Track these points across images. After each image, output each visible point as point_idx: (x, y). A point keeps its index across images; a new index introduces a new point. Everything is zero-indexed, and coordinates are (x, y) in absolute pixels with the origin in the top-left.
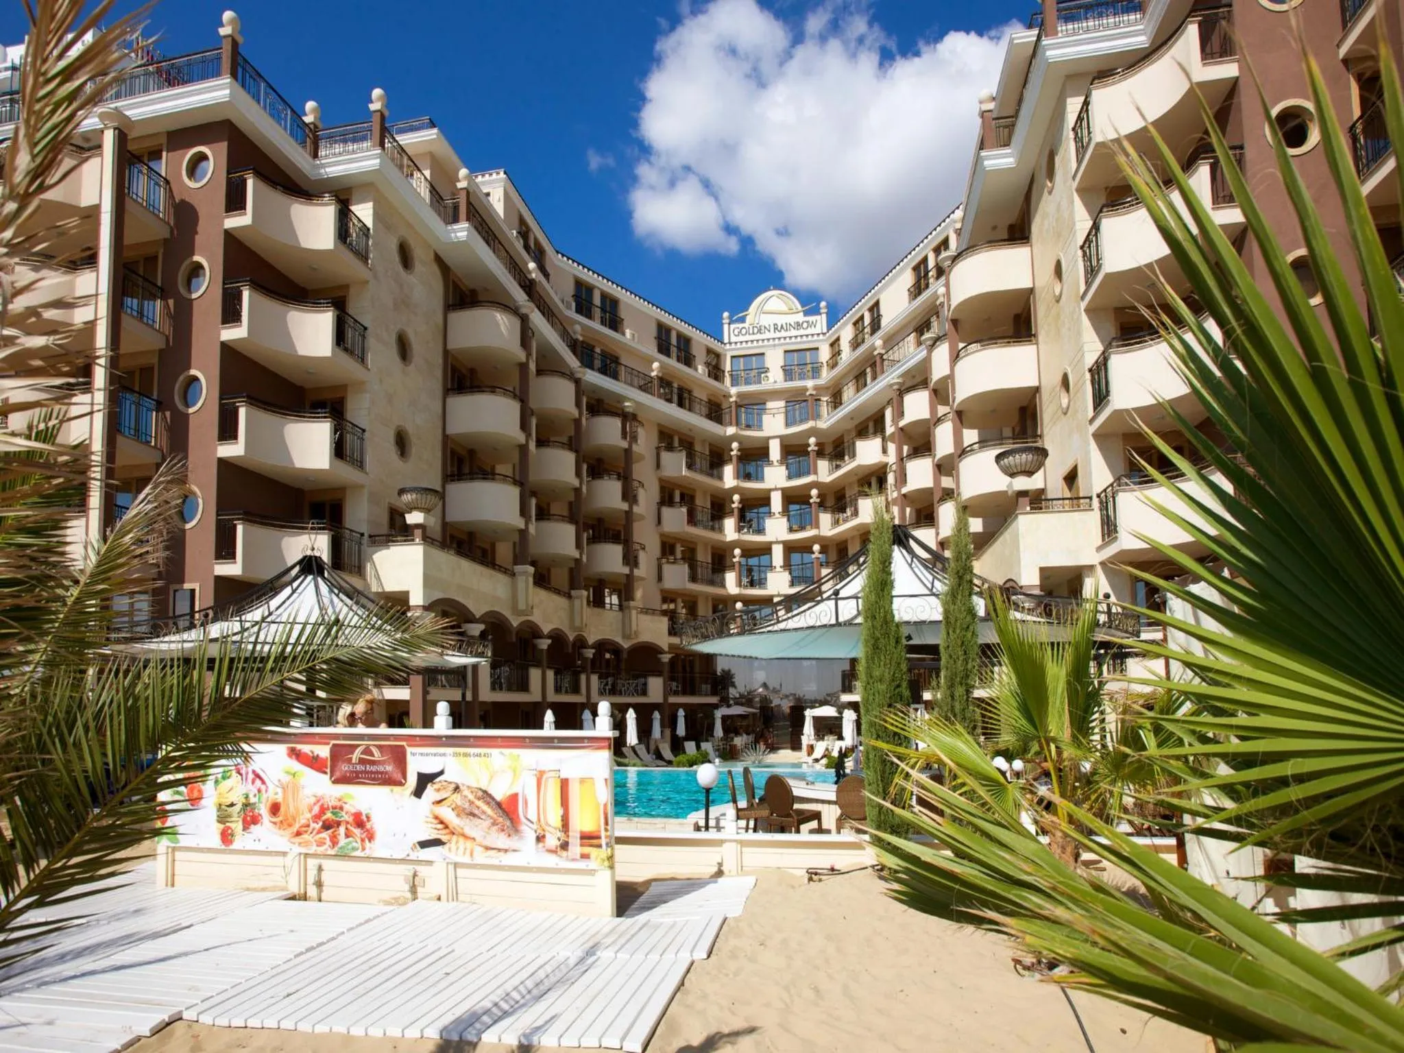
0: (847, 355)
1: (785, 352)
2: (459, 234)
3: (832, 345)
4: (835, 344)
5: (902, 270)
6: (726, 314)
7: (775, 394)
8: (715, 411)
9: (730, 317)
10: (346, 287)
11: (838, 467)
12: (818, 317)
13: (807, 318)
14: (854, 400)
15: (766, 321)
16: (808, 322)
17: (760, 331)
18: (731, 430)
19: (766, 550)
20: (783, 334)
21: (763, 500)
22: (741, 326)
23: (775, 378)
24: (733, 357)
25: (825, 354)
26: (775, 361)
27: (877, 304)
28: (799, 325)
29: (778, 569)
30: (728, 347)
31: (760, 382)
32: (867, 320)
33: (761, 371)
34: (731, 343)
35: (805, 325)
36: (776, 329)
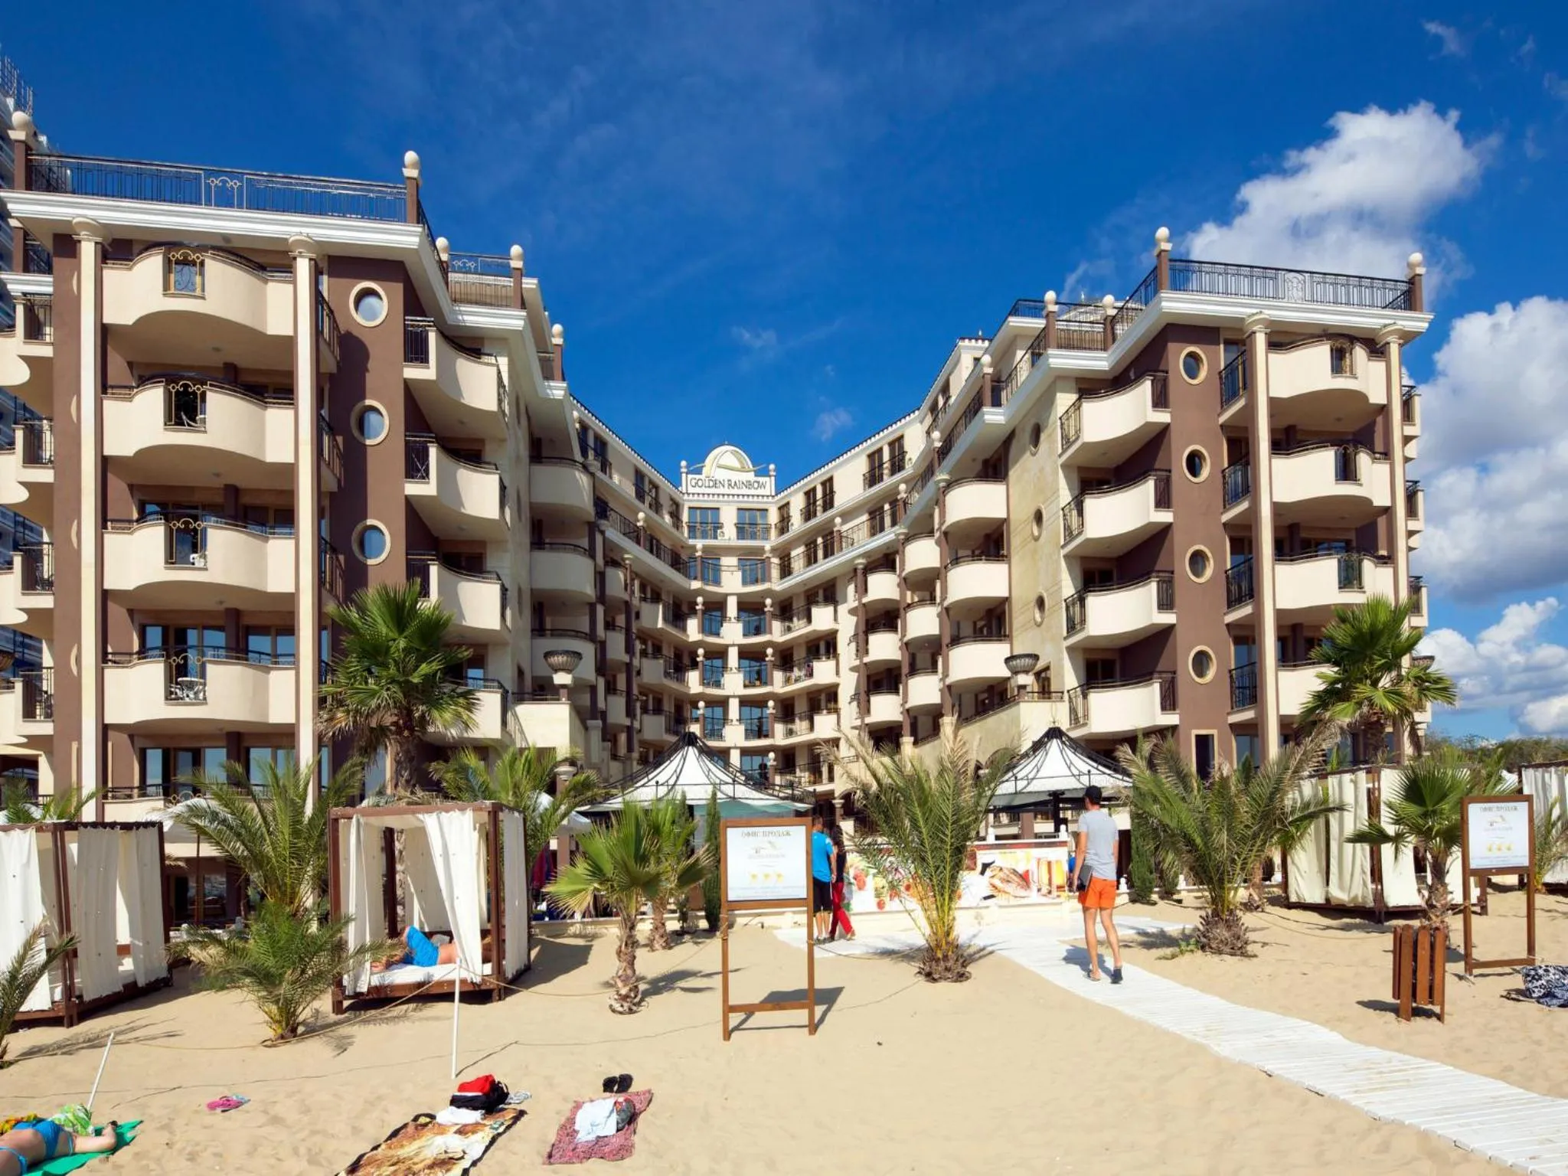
0: (797, 523)
1: (739, 509)
2: (555, 392)
3: (780, 508)
4: (784, 508)
5: (857, 455)
6: (683, 463)
7: (729, 551)
8: (677, 562)
9: (687, 467)
10: (482, 441)
11: (789, 629)
12: (767, 479)
13: (758, 479)
14: (803, 572)
15: (722, 475)
16: (758, 482)
17: (715, 486)
18: (696, 585)
19: (723, 703)
20: (735, 491)
21: (720, 653)
22: (697, 477)
23: (728, 535)
24: (690, 508)
25: (773, 517)
26: (729, 518)
27: (831, 481)
28: (749, 485)
29: (734, 722)
30: (686, 496)
31: (716, 538)
32: (819, 494)
33: (718, 526)
34: (688, 494)
35: (756, 485)
36: (730, 485)
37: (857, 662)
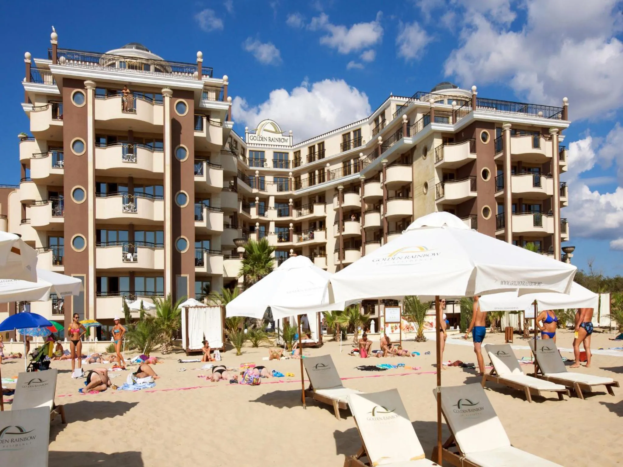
0: (304, 162)
1: (274, 152)
3: (295, 153)
5: (337, 134)
7: (269, 173)
11: (301, 214)
12: (289, 138)
13: (284, 137)
14: (307, 188)
15: (266, 135)
16: (284, 139)
17: (262, 140)
18: (255, 191)
20: (273, 143)
21: (266, 224)
22: (254, 135)
23: (269, 165)
24: (250, 151)
25: (291, 157)
26: (269, 157)
27: (323, 143)
28: (279, 140)
30: (248, 145)
31: (263, 166)
32: (317, 149)
33: (263, 160)
34: (249, 144)
35: (283, 140)
36: (270, 140)
37: (338, 234)
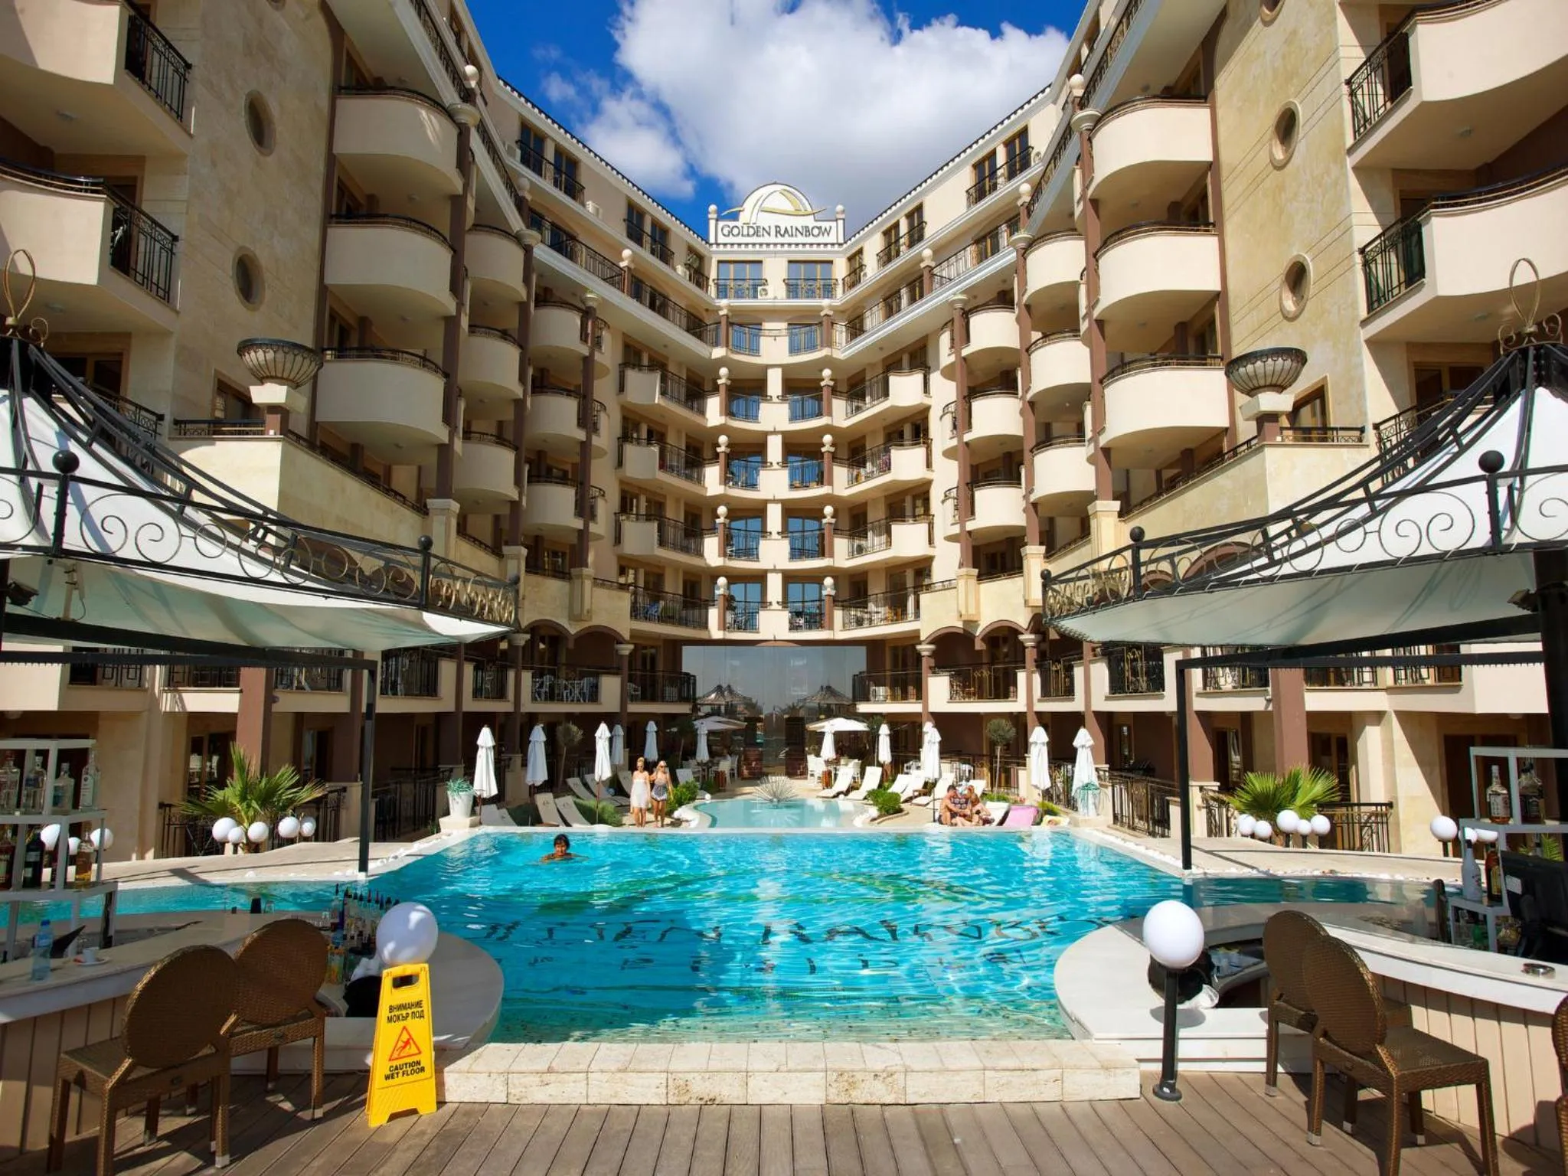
0: (872, 269)
1: (790, 262)
3: (850, 259)
4: (855, 259)
5: (958, 168)
6: (713, 208)
7: (774, 313)
8: (696, 325)
9: (719, 212)
11: (858, 409)
12: (833, 224)
13: (818, 224)
14: (879, 328)
15: (766, 221)
16: (820, 228)
17: (756, 233)
18: (718, 353)
19: (759, 511)
20: (787, 239)
21: (755, 443)
22: (732, 224)
23: (775, 293)
24: (719, 262)
25: (840, 269)
26: (775, 272)
27: (919, 209)
28: (807, 231)
29: (775, 536)
30: (714, 247)
31: (755, 297)
32: (904, 228)
33: (757, 285)
34: (718, 244)
35: (816, 231)
36: (778, 232)
37: (954, 442)
